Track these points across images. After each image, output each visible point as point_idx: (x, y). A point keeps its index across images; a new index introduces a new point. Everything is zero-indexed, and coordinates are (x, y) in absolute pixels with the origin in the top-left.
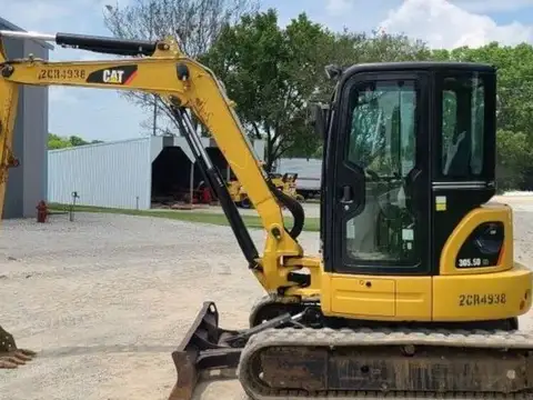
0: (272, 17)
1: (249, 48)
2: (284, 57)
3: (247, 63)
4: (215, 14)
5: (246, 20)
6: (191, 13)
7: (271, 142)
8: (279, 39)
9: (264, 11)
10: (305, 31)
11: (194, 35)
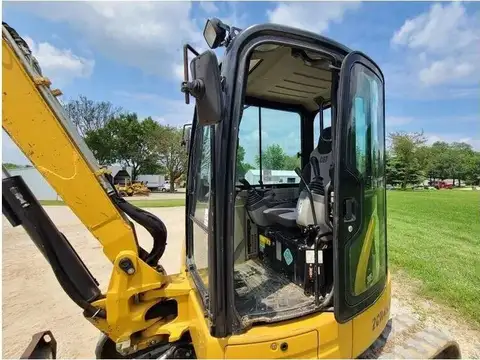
0: (135, 116)
1: (124, 128)
2: (141, 133)
3: (124, 135)
4: (106, 112)
5: (122, 117)
6: (93, 111)
7: (135, 168)
8: (139, 126)
9: (131, 113)
10: (151, 125)
11: (95, 121)
